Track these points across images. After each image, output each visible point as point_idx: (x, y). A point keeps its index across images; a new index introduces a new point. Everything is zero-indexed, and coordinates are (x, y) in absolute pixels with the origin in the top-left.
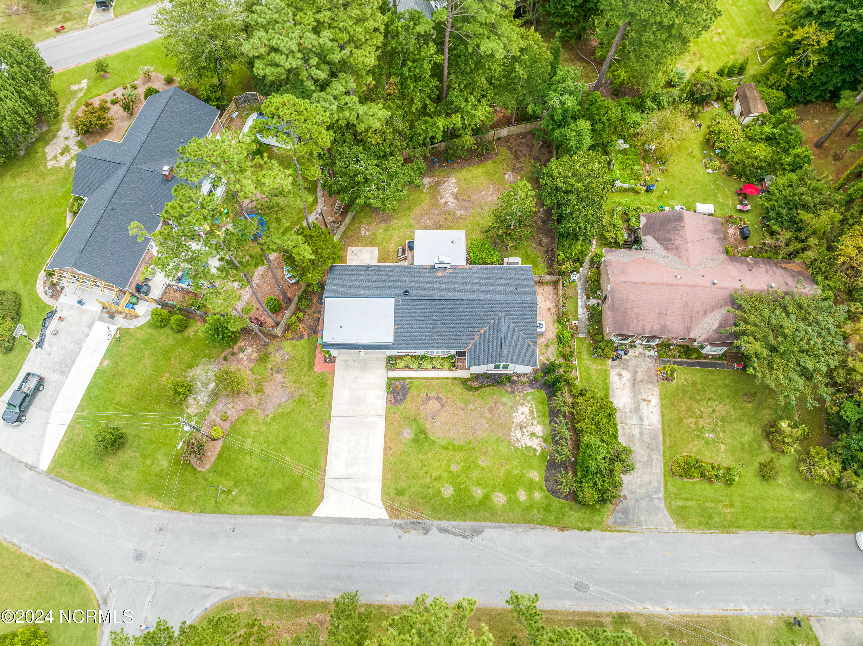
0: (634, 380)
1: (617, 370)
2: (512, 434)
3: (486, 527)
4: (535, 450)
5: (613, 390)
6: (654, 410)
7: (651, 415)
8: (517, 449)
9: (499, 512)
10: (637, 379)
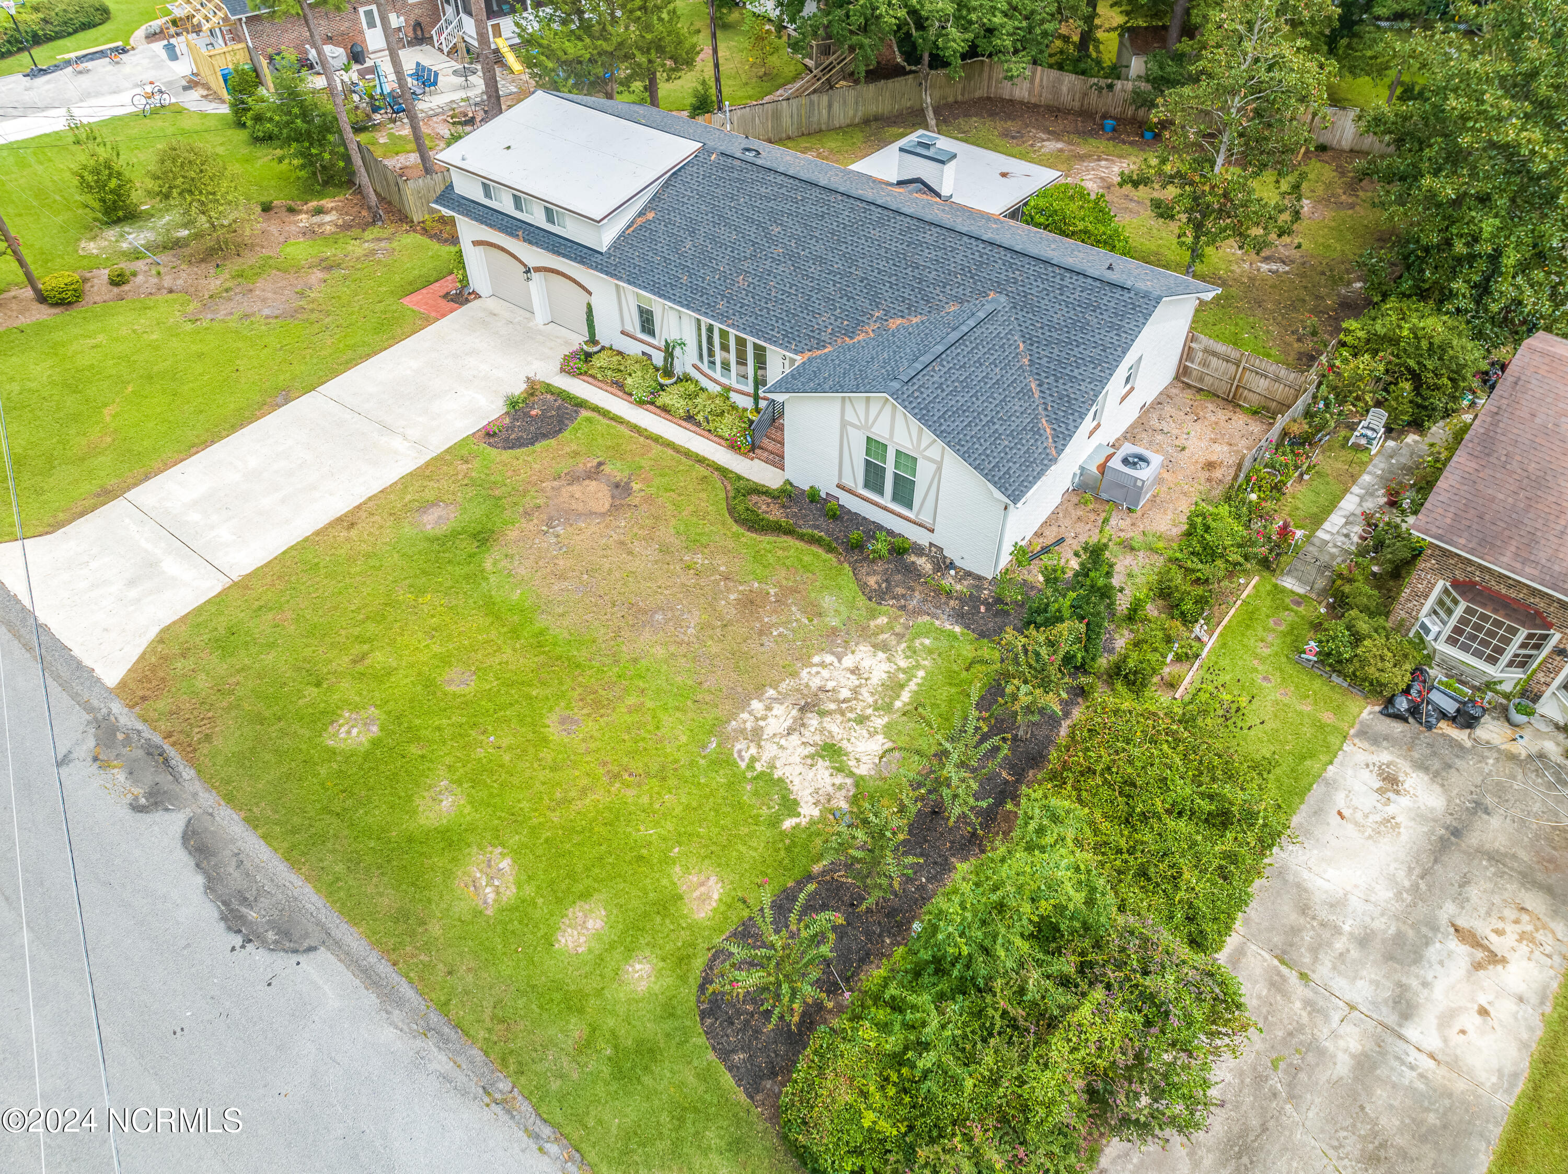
0: (1456, 833)
1: (1385, 757)
2: (756, 705)
3: (336, 946)
4: (790, 806)
5: (1318, 812)
6: (1504, 1009)
7: (1471, 1021)
8: (724, 761)
9: (435, 929)
10: (1473, 839)
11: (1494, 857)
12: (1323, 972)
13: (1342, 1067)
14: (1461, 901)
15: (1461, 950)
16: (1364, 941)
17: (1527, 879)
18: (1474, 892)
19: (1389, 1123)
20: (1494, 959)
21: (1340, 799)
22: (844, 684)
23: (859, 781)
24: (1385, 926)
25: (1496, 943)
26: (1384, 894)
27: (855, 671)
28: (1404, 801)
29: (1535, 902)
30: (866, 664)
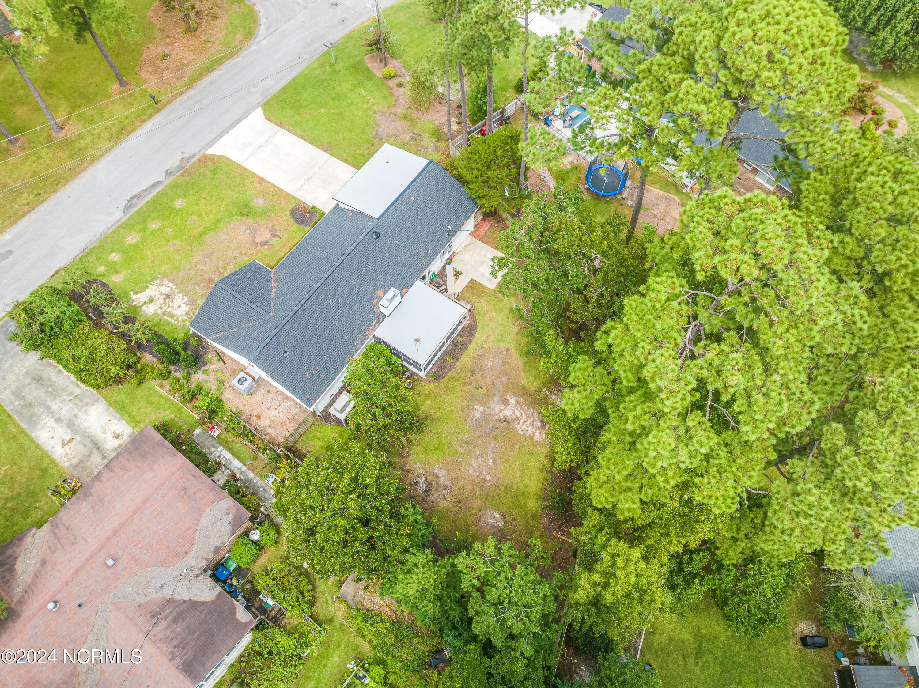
2: (171, 284)
4: (136, 293)
6: (52, 443)
7: (51, 434)
8: (154, 279)
9: (123, 232)
10: (95, 452)
11: (89, 455)
12: (71, 405)
13: (49, 403)
14: (80, 443)
15: (68, 438)
16: (75, 416)
17: (81, 462)
18: (81, 447)
19: (36, 409)
20: (64, 445)
21: (114, 421)
22: (175, 304)
23: (140, 307)
24: (78, 422)
25: (67, 447)
26: (86, 424)
27: (179, 307)
28: (110, 438)
29: (75, 461)
30: (181, 309)
